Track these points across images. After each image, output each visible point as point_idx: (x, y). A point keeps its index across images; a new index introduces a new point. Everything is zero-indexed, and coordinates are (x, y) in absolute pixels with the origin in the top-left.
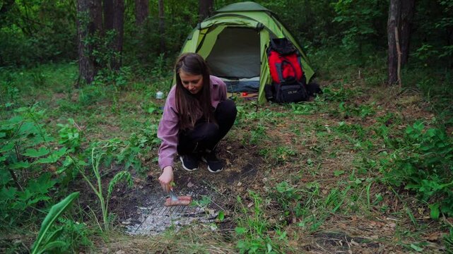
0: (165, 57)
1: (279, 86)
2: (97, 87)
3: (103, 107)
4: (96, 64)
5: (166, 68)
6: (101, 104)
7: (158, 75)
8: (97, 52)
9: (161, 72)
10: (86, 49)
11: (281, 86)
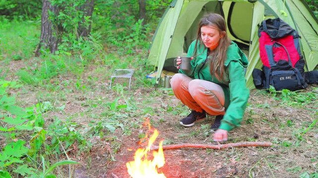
0: (144, 23)
1: (270, 70)
2: (61, 58)
3: (67, 82)
4: (61, 28)
5: (145, 36)
6: (64, 77)
7: (134, 45)
8: (64, 15)
9: (137, 41)
10: (51, 10)
11: (272, 70)
